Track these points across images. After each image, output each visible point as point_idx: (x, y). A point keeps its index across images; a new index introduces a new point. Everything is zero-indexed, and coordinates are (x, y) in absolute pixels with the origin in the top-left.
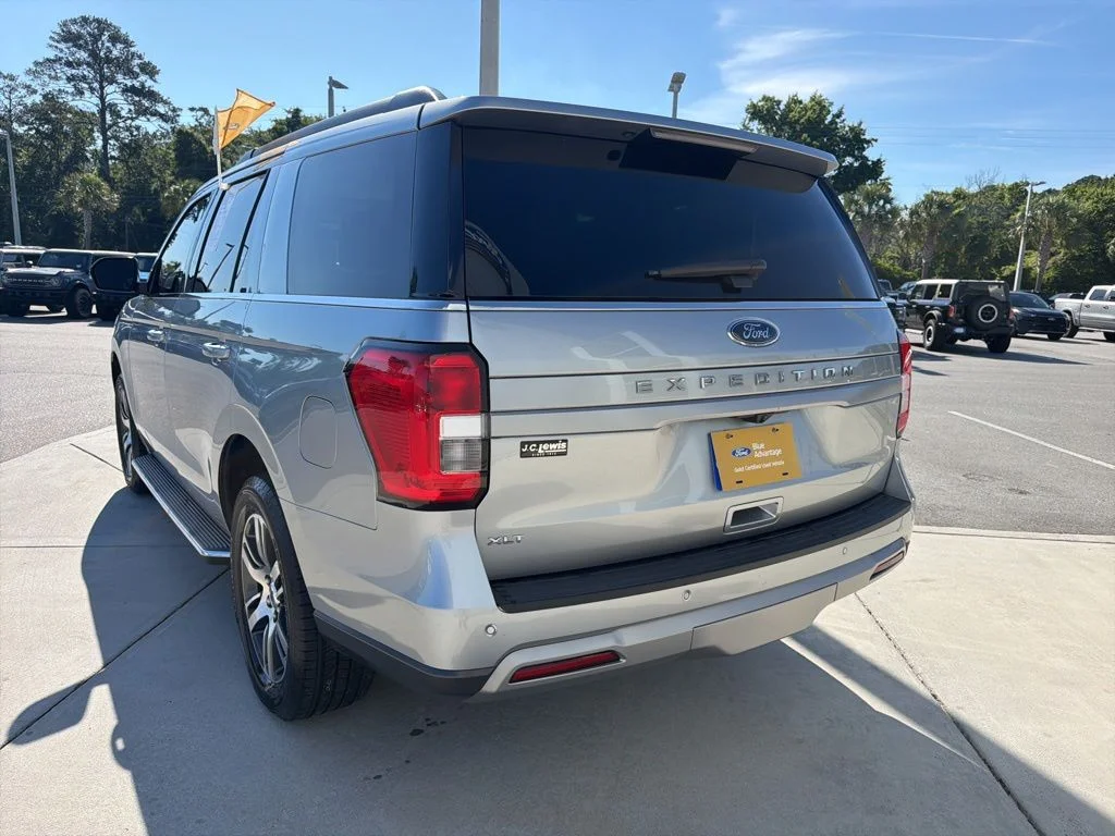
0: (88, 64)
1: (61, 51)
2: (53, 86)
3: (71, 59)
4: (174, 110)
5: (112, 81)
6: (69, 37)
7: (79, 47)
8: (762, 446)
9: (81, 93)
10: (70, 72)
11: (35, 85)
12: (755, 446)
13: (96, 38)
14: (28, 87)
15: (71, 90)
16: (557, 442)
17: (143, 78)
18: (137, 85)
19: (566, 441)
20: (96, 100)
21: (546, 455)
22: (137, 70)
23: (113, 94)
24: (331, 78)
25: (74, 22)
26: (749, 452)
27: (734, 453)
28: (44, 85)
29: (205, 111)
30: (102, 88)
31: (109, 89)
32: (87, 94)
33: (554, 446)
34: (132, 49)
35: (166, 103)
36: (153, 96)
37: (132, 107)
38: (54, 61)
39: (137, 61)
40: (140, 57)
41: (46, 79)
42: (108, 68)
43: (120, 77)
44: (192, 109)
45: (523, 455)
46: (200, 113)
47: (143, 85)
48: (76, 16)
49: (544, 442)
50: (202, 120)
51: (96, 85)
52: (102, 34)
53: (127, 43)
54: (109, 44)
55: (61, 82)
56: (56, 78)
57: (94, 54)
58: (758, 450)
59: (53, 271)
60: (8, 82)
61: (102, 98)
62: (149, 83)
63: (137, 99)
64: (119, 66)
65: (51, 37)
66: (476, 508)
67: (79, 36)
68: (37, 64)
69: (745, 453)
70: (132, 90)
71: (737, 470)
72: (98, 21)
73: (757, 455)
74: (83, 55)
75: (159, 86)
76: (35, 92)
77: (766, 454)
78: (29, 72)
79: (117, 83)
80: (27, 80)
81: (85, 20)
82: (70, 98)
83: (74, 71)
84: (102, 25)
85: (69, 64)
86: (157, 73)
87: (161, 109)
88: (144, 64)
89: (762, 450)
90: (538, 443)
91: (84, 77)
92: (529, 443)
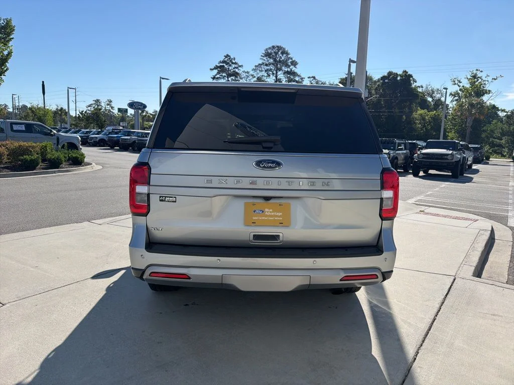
0: (273, 64)
1: (264, 60)
2: (260, 74)
3: (267, 63)
4: (302, 79)
5: (280, 69)
6: (268, 55)
7: (270, 58)
8: (271, 210)
9: (269, 76)
10: (266, 68)
11: (255, 74)
12: (267, 210)
13: (276, 53)
14: (252, 75)
15: (266, 75)
16: (172, 197)
17: (291, 67)
18: (289, 70)
19: (176, 198)
20: (274, 78)
21: (168, 201)
22: (290, 64)
23: (281, 75)
24: (350, 59)
25: (270, 48)
26: (263, 212)
27: (255, 211)
28: (258, 74)
29: (314, 78)
30: (277, 73)
31: (279, 73)
32: (271, 76)
33: (171, 199)
34: (289, 56)
35: (299, 76)
36: (294, 74)
37: (287, 79)
38: (261, 64)
39: (290, 61)
40: (291, 59)
41: (258, 71)
42: (280, 64)
43: (283, 68)
44: (309, 78)
45: (160, 200)
46: (312, 79)
47: (291, 70)
48: (271, 46)
49: (167, 197)
50: (313, 82)
51: (275, 72)
52: (279, 51)
53: (287, 54)
54: (281, 55)
55: (263, 72)
56: (262, 71)
57: (275, 60)
58: (268, 212)
60: (247, 74)
61: (276, 77)
62: (294, 69)
63: (289, 76)
64: (283, 63)
65: (262, 56)
66: (146, 216)
67: (271, 54)
68: (256, 66)
69: (261, 212)
70: (287, 72)
72: (278, 47)
73: (266, 214)
74: (271, 61)
75: (297, 70)
76: (255, 77)
77: (272, 214)
78: (253, 70)
79: (282, 70)
80: (252, 73)
81: (273, 47)
82: (265, 78)
83: (268, 68)
84: (279, 48)
85: (266, 65)
86: (297, 64)
87: (297, 79)
88: (293, 61)
89: (270, 212)
90: (165, 197)
91: (271, 69)
92: (163, 197)
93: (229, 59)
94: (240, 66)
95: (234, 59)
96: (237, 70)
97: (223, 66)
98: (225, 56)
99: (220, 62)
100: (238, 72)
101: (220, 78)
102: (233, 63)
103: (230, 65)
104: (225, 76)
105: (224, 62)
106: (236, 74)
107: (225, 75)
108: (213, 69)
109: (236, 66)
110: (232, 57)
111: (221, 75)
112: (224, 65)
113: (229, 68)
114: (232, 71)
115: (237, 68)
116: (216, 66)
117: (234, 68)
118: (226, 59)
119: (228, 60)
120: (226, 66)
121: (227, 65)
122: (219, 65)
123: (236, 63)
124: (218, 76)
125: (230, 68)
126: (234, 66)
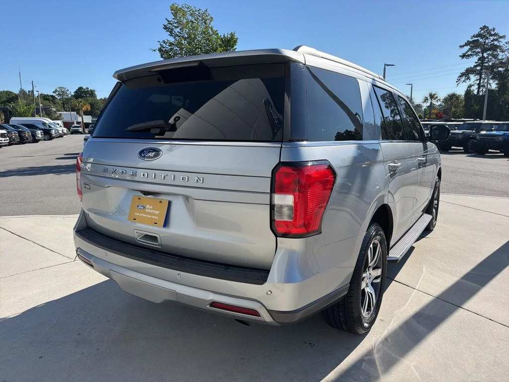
8: (151, 207)
12: (148, 206)
21: (87, 189)
26: (144, 208)
27: (138, 206)
33: (88, 186)
59: (460, 132)
69: (142, 208)
71: (136, 214)
73: (147, 210)
77: (152, 211)
89: (150, 209)
93: (486, 30)
94: (501, 37)
95: (494, 30)
96: (496, 43)
97: (478, 40)
98: (480, 28)
99: (474, 36)
100: (498, 44)
101: (472, 55)
102: (491, 35)
103: (487, 38)
104: (479, 52)
105: (479, 35)
106: (494, 48)
107: (480, 50)
108: (463, 46)
109: (495, 38)
110: (490, 28)
111: (473, 52)
112: (479, 38)
113: (485, 42)
114: (490, 44)
115: (496, 40)
116: (468, 41)
117: (492, 41)
118: (483, 31)
119: (486, 32)
120: (481, 40)
121: (482, 38)
122: (471, 40)
123: (495, 35)
124: (469, 53)
125: (487, 41)
126: (492, 38)
